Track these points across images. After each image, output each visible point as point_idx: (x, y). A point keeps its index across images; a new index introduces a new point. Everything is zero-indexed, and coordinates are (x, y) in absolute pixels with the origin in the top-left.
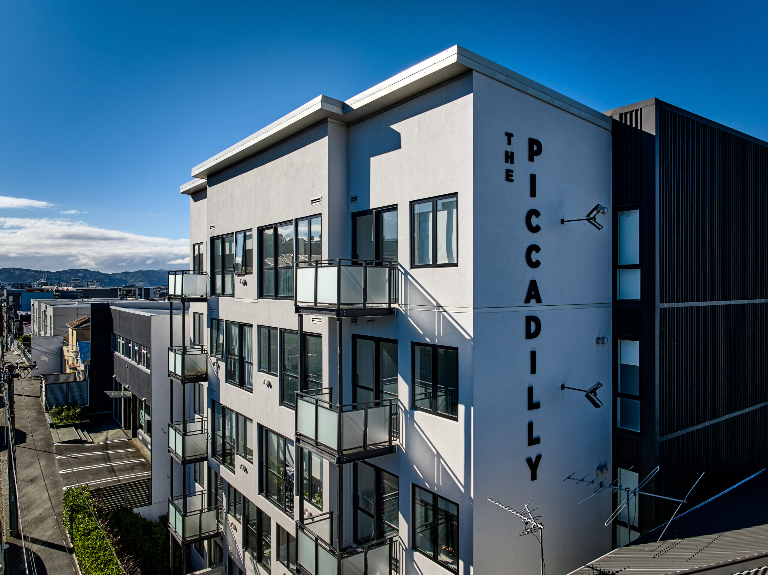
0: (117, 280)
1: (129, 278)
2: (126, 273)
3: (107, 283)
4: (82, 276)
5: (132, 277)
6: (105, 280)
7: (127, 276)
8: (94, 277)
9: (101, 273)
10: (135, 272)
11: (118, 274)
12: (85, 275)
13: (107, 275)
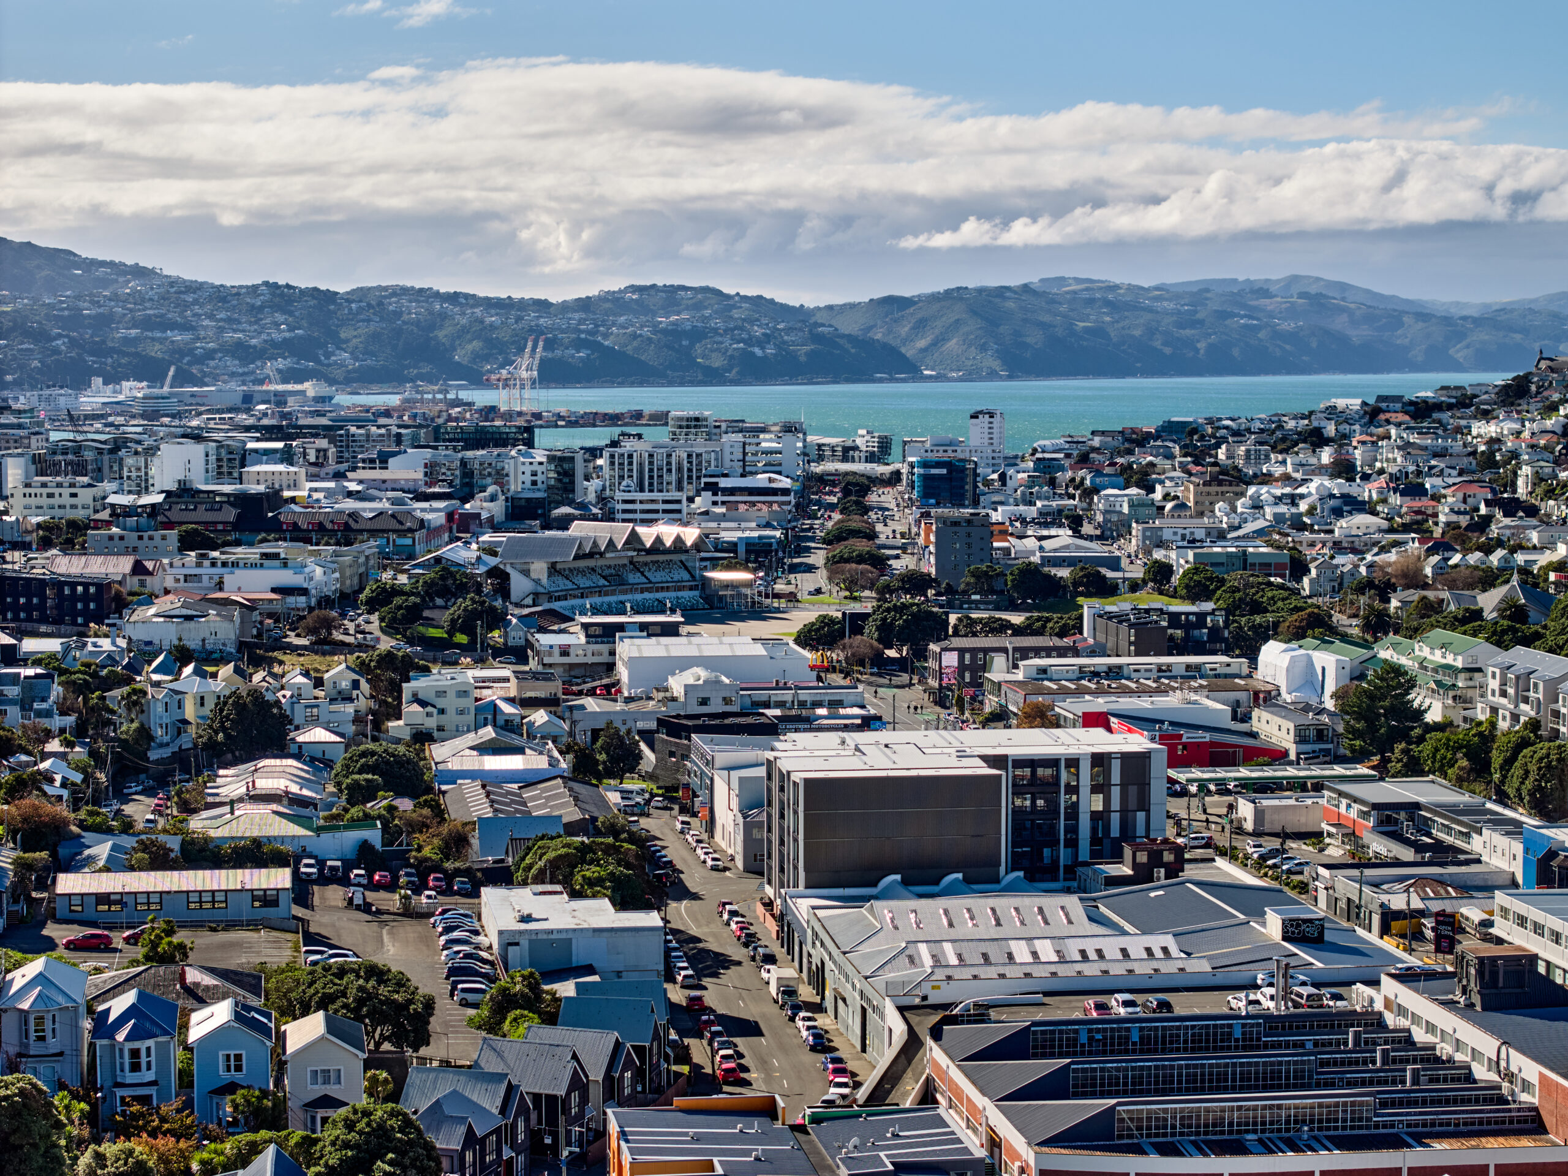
0: (848, 346)
1: (904, 330)
2: (893, 304)
3: (803, 359)
4: (688, 326)
5: (921, 325)
6: (794, 343)
7: (896, 321)
8: (742, 329)
9: (772, 301)
10: (935, 298)
11: (852, 306)
12: (705, 319)
13: (800, 312)
